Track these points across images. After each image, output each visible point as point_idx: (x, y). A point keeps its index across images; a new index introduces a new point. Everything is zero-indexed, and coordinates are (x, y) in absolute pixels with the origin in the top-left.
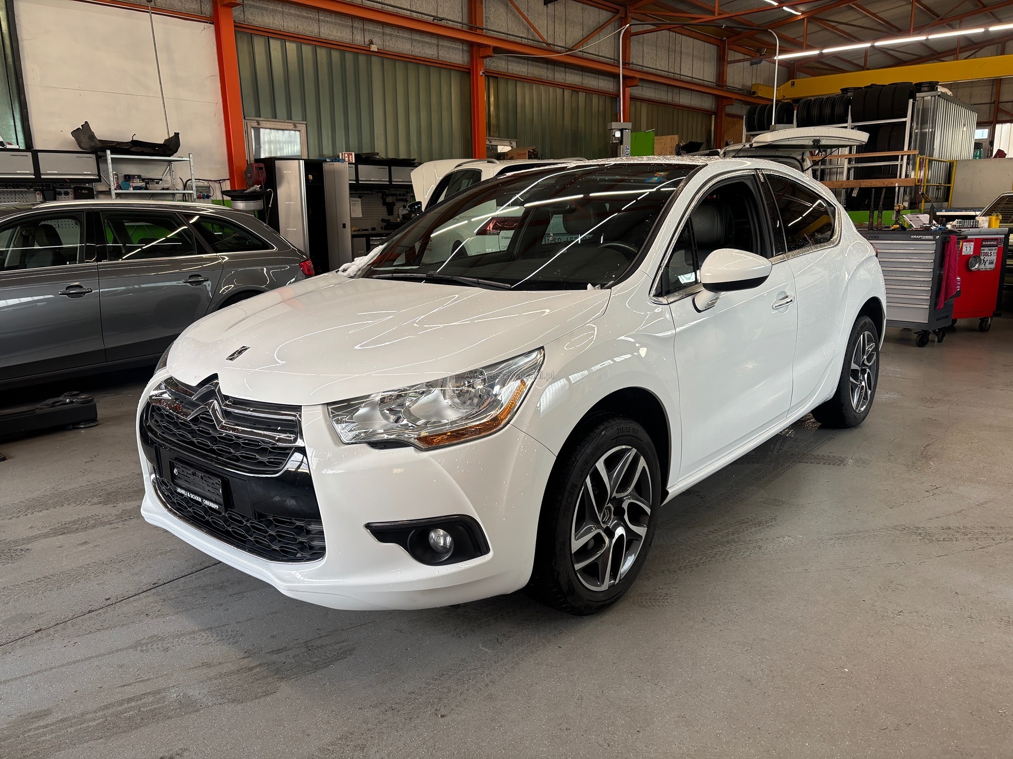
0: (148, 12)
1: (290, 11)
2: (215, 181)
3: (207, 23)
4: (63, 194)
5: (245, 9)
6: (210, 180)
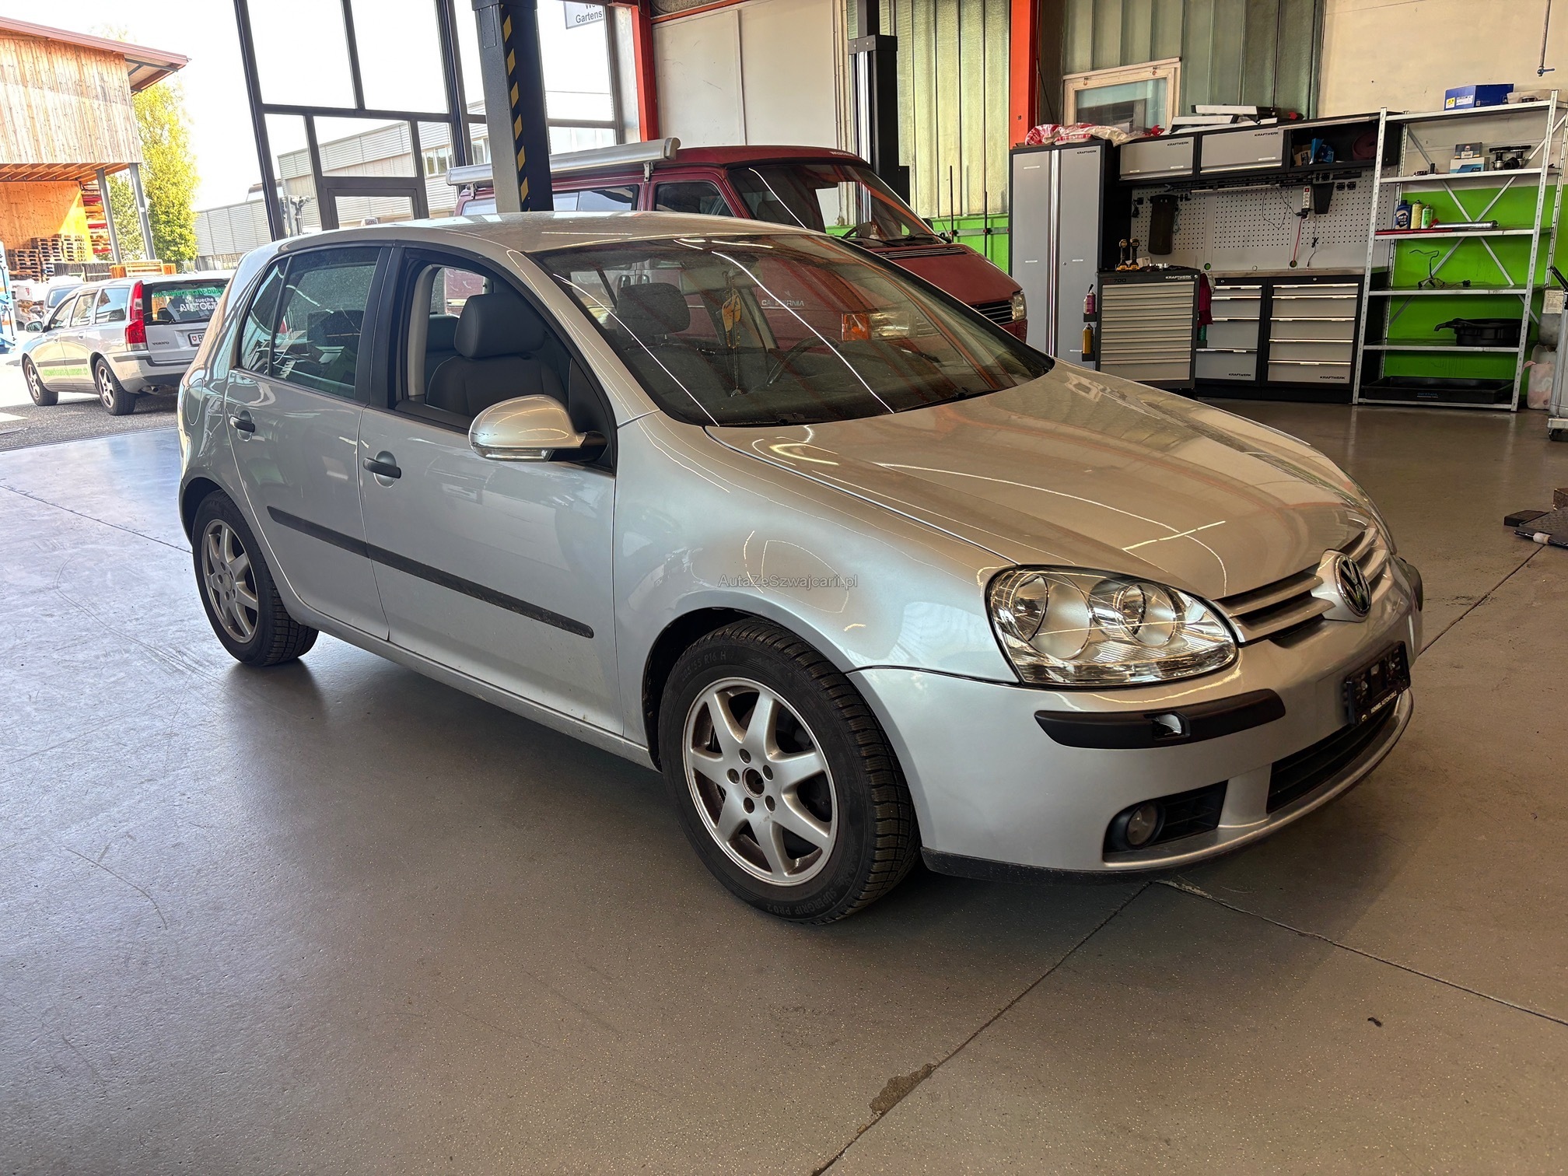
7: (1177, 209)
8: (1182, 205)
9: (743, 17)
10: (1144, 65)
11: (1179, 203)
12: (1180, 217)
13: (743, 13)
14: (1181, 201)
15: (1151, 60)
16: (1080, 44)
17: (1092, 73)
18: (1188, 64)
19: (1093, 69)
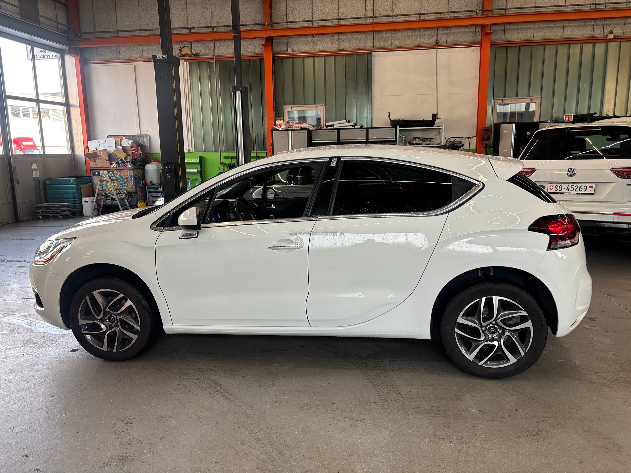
0: (436, 49)
1: (541, 26)
2: (465, 138)
3: (476, 46)
5: (505, 32)
6: (463, 138)
9: (136, 68)
10: (312, 105)
13: (136, 66)
15: (315, 104)
16: (288, 96)
17: (294, 106)
18: (327, 107)
19: (294, 105)
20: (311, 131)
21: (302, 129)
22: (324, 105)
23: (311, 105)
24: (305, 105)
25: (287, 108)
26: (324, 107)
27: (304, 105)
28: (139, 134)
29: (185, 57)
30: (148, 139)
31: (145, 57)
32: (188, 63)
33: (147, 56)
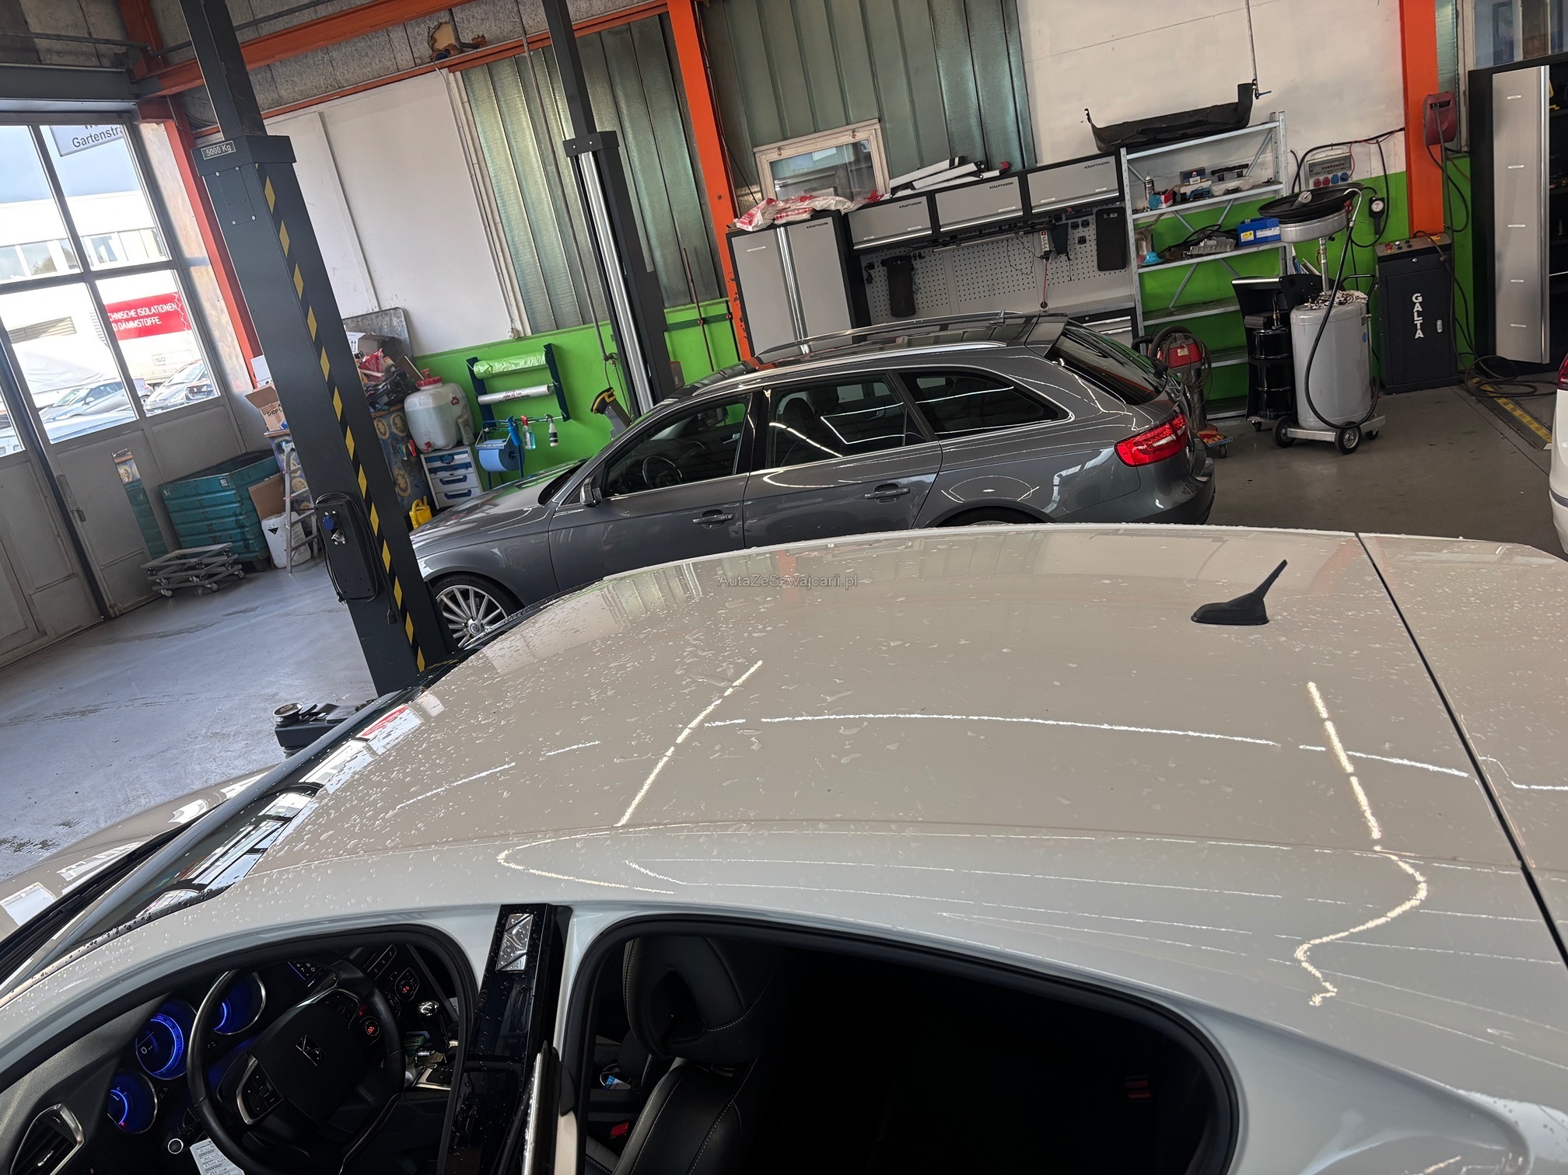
2: (1366, 141)
4: (1080, 227)
6: (1356, 142)
7: (913, 269)
8: (917, 264)
9: (327, 119)
10: (841, 129)
11: (914, 262)
12: (918, 276)
13: (326, 115)
14: (916, 260)
15: (848, 124)
16: (764, 116)
17: (784, 143)
18: (888, 126)
19: (785, 139)
20: (846, 214)
21: (817, 214)
22: (877, 120)
23: (837, 130)
24: (817, 135)
25: (765, 153)
26: (878, 126)
27: (815, 132)
28: (377, 310)
29: (447, 57)
30: (403, 319)
31: (342, 81)
32: (458, 74)
33: (347, 76)
